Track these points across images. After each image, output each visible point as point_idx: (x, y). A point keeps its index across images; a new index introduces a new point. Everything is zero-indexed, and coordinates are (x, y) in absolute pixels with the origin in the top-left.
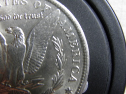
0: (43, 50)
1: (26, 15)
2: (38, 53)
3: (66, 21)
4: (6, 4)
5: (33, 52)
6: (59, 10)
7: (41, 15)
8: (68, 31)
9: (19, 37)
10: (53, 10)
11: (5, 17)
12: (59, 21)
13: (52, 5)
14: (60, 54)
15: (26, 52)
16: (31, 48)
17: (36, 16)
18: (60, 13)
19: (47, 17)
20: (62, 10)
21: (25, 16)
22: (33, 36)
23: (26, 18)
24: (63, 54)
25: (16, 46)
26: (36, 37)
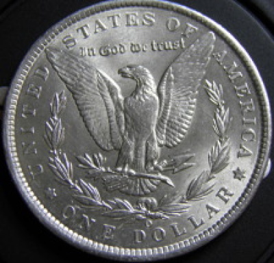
0: (190, 104)
1: (154, 43)
2: (181, 109)
3: (225, 52)
4: (114, 24)
5: (172, 109)
6: (213, 34)
7: (181, 43)
8: (231, 70)
9: (145, 84)
10: (202, 34)
11: (116, 48)
12: (214, 51)
13: (199, 24)
14: (220, 109)
15: (160, 110)
16: (169, 102)
17: (173, 45)
18: (214, 38)
19: (193, 46)
20: (218, 33)
21: (152, 45)
22: (169, 80)
23: (155, 48)
24: (226, 109)
25: (140, 99)
26: (175, 81)
